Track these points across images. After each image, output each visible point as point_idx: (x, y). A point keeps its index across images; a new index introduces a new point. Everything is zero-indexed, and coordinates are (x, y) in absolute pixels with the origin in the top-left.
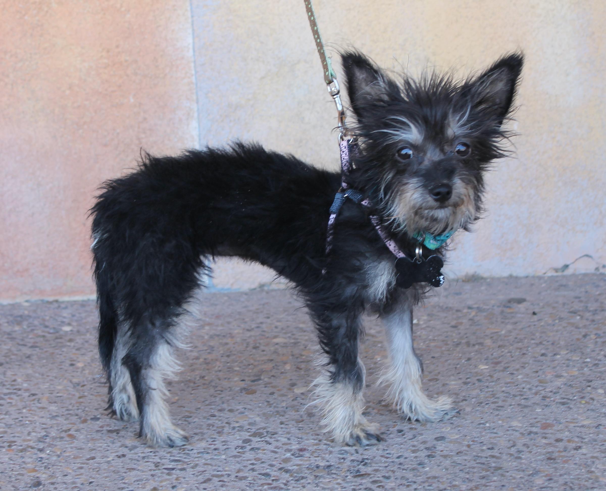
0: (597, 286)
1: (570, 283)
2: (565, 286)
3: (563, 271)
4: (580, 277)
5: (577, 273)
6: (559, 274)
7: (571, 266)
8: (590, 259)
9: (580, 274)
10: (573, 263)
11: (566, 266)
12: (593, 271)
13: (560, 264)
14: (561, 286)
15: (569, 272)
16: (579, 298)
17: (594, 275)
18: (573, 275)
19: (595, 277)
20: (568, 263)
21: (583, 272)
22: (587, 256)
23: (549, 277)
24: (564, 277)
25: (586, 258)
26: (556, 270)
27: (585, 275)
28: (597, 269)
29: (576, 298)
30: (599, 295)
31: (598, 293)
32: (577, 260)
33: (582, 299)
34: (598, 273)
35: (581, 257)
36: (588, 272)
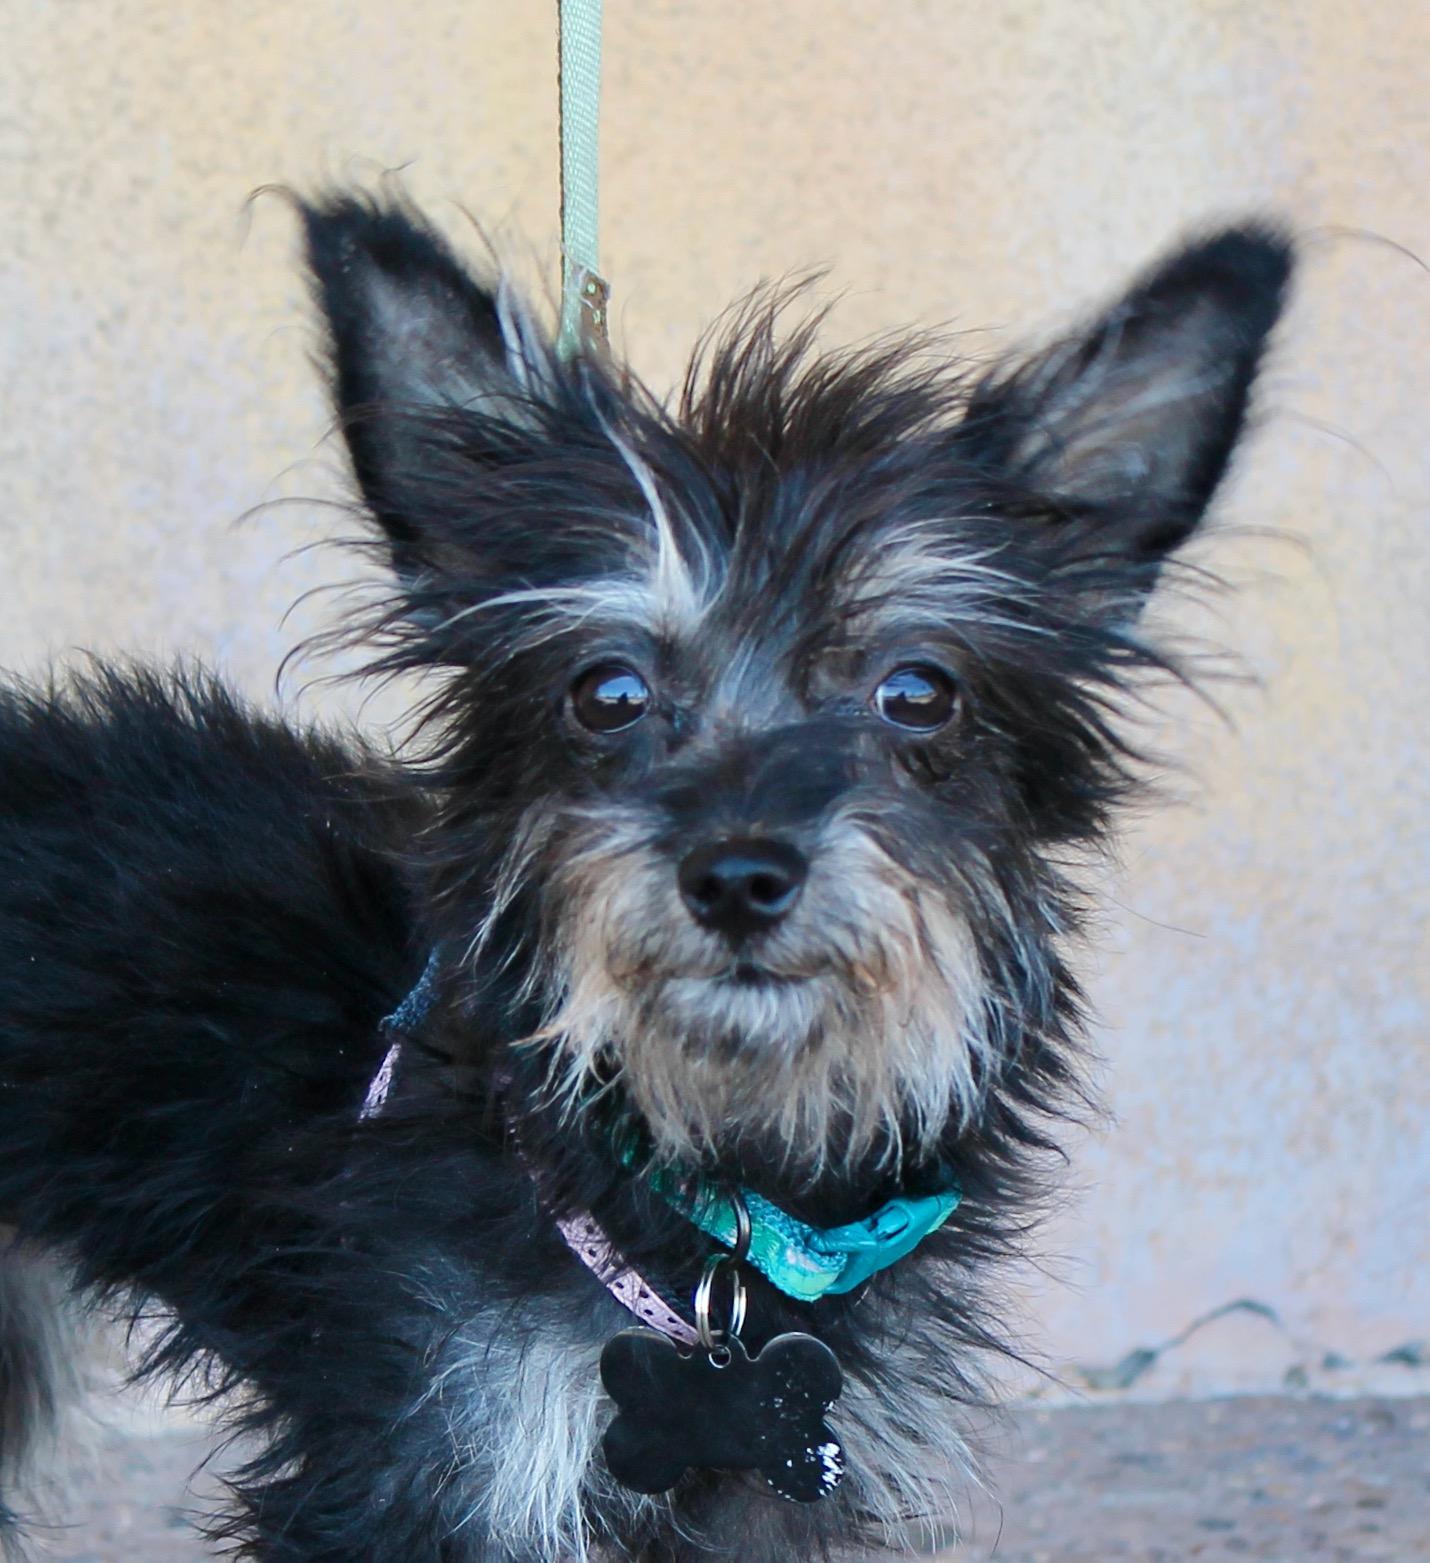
0: (1309, 1465)
1: (1170, 1448)
2: (1141, 1460)
3: (1126, 1383)
4: (1214, 1415)
5: (1198, 1392)
6: (1108, 1396)
7: (1165, 1360)
8: (1262, 1323)
9: (1216, 1400)
10: (1178, 1341)
11: (1144, 1359)
12: (1275, 1386)
13: (1111, 1347)
14: (1127, 1459)
15: (1154, 1387)
16: (1228, 1525)
17: (1279, 1403)
18: (1178, 1404)
19: (1291, 1419)
20: (1151, 1340)
21: (1226, 1387)
22: (1249, 1306)
23: (1058, 1414)
24: (1131, 1411)
25: (1243, 1318)
26: (1093, 1378)
27: (1239, 1405)
28: (1296, 1374)
29: (1211, 1524)
30: (1325, 1510)
31: (1315, 1500)
32: (1197, 1325)
33: (1241, 1531)
34: (1301, 1395)
35: (1215, 1315)
36: (1252, 1388)
